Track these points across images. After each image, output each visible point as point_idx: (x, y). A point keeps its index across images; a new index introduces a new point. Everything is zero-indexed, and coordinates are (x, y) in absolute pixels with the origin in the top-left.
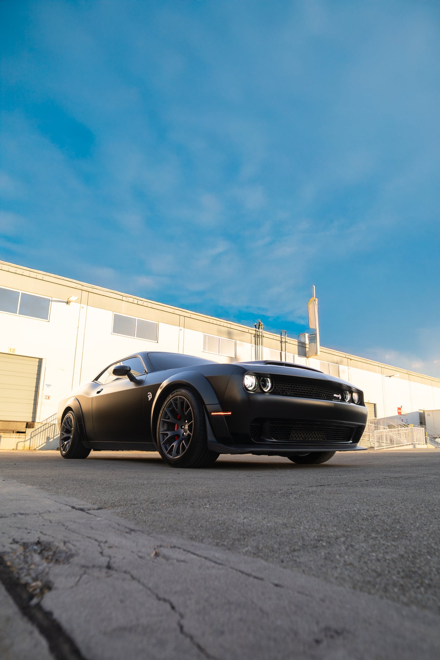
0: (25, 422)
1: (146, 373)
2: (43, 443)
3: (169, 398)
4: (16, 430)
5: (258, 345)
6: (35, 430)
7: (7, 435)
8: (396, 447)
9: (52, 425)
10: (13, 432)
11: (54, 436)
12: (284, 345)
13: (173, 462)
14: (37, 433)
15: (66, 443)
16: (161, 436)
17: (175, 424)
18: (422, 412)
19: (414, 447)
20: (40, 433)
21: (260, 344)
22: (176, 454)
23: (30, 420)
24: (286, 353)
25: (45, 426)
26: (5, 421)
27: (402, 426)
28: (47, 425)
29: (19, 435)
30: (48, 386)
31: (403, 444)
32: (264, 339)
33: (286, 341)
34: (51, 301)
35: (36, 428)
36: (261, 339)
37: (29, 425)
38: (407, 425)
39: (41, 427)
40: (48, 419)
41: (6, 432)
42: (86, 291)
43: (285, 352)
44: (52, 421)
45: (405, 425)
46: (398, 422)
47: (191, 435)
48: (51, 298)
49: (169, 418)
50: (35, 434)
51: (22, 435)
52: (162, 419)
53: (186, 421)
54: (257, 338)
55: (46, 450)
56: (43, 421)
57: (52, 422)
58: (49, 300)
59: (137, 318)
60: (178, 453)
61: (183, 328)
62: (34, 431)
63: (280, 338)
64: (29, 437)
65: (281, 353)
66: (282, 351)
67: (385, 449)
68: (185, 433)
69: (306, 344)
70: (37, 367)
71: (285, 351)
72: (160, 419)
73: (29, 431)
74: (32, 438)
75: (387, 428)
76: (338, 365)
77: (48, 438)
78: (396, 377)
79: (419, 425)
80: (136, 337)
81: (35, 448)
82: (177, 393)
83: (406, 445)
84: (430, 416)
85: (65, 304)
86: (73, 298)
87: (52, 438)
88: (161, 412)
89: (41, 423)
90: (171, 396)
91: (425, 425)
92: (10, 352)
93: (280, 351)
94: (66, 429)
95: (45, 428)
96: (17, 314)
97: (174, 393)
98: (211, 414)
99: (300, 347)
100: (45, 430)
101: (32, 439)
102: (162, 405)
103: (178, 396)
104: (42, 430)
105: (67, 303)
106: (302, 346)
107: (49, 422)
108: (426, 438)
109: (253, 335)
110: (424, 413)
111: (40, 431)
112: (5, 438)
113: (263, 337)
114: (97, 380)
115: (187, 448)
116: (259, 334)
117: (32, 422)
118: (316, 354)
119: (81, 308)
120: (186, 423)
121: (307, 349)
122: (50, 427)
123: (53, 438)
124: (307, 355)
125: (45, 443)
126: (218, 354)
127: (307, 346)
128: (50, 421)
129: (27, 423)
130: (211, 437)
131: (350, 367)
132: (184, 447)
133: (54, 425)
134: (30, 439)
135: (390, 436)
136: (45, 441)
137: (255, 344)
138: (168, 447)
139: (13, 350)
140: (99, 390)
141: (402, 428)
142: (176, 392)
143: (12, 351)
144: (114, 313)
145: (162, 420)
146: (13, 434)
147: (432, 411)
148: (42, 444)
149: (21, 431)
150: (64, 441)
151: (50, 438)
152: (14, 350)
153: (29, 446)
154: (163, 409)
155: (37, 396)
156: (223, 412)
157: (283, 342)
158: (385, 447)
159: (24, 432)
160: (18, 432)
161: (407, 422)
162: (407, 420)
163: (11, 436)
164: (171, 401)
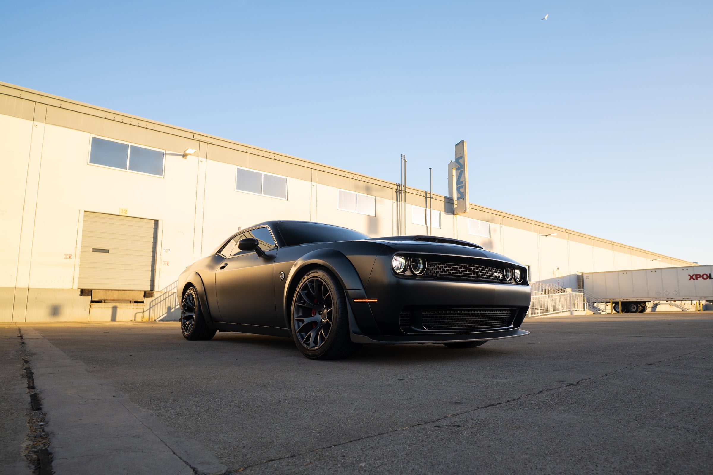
0: (143, 291)
1: (277, 248)
2: (164, 313)
3: (304, 280)
4: (133, 300)
5: (400, 201)
6: (154, 300)
7: (124, 305)
8: (552, 314)
9: (173, 294)
10: (130, 302)
11: (175, 306)
12: (428, 201)
13: (310, 354)
14: (157, 303)
15: (188, 323)
16: (296, 322)
17: (311, 310)
18: (580, 274)
19: (572, 314)
20: (160, 302)
21: (402, 201)
22: (314, 345)
23: (148, 289)
24: (432, 210)
25: (165, 295)
26: (120, 290)
27: (558, 291)
28: (167, 293)
29: (137, 305)
30: (167, 250)
31: (560, 311)
32: (407, 194)
33: (432, 197)
34: (164, 154)
35: (155, 298)
36: (403, 195)
37: (147, 294)
38: (564, 289)
39: (160, 296)
40: (168, 288)
41: (123, 302)
42: (204, 142)
43: (430, 209)
44: (172, 289)
45: (561, 289)
46: (554, 286)
47: (330, 324)
48: (164, 151)
49: (304, 303)
50: (155, 304)
51: (140, 305)
52: (296, 303)
53: (325, 306)
54: (399, 193)
55: (168, 321)
56: (162, 290)
57: (173, 291)
58: (163, 154)
59: (263, 173)
60: (316, 342)
61: (315, 184)
62: (152, 301)
63: (425, 193)
64: (148, 308)
65: (426, 210)
66: (426, 208)
67: (540, 317)
68: (323, 320)
69: (454, 200)
70: (153, 230)
71: (431, 207)
72: (295, 304)
73: (148, 300)
74: (151, 308)
75: (542, 293)
76: (489, 223)
77: (169, 309)
78: (553, 236)
79: (576, 289)
80: (264, 194)
81: (155, 319)
82: (314, 274)
83: (563, 312)
84: (589, 278)
85: (181, 157)
86: (190, 151)
87: (173, 308)
88: (295, 295)
89: (161, 292)
90: (306, 278)
91: (583, 289)
92: (122, 213)
93: (425, 209)
94: (188, 307)
95: (165, 298)
96: (128, 170)
97: (310, 274)
98: (353, 300)
99: (447, 203)
100: (165, 299)
101: (151, 310)
102: (297, 287)
103: (315, 278)
104: (162, 299)
105: (184, 156)
106: (449, 203)
107: (170, 291)
108: (584, 304)
109: (394, 190)
110: (583, 275)
111: (159, 301)
112: (121, 309)
113: (406, 192)
114: (220, 253)
115: (326, 338)
116: (401, 190)
117: (150, 290)
118: (465, 211)
119: (200, 162)
120: (325, 308)
121: (455, 206)
122: (171, 295)
123: (175, 308)
124: (455, 213)
125: (165, 313)
126: (355, 212)
127: (455, 202)
128: (170, 289)
129: (145, 292)
130: (353, 326)
131: (502, 226)
132: (322, 339)
133: (175, 294)
134: (149, 309)
135: (545, 302)
136: (166, 311)
137: (397, 201)
138: (304, 335)
139: (124, 210)
140: (222, 265)
141: (559, 294)
142: (312, 273)
143: (124, 212)
144: (238, 167)
145: (296, 305)
146: (130, 304)
147: (592, 273)
148: (163, 315)
149: (138, 301)
150: (186, 321)
151: (172, 308)
152: (126, 211)
153: (148, 318)
154: (298, 292)
155: (154, 262)
156: (368, 298)
157: (428, 197)
158: (539, 315)
159: (143, 302)
160: (135, 302)
161: (564, 285)
162: (564, 283)
163: (129, 307)
164: (307, 283)
